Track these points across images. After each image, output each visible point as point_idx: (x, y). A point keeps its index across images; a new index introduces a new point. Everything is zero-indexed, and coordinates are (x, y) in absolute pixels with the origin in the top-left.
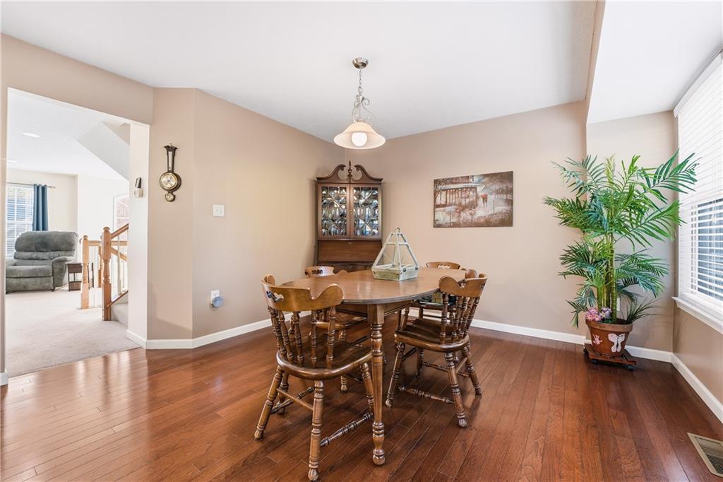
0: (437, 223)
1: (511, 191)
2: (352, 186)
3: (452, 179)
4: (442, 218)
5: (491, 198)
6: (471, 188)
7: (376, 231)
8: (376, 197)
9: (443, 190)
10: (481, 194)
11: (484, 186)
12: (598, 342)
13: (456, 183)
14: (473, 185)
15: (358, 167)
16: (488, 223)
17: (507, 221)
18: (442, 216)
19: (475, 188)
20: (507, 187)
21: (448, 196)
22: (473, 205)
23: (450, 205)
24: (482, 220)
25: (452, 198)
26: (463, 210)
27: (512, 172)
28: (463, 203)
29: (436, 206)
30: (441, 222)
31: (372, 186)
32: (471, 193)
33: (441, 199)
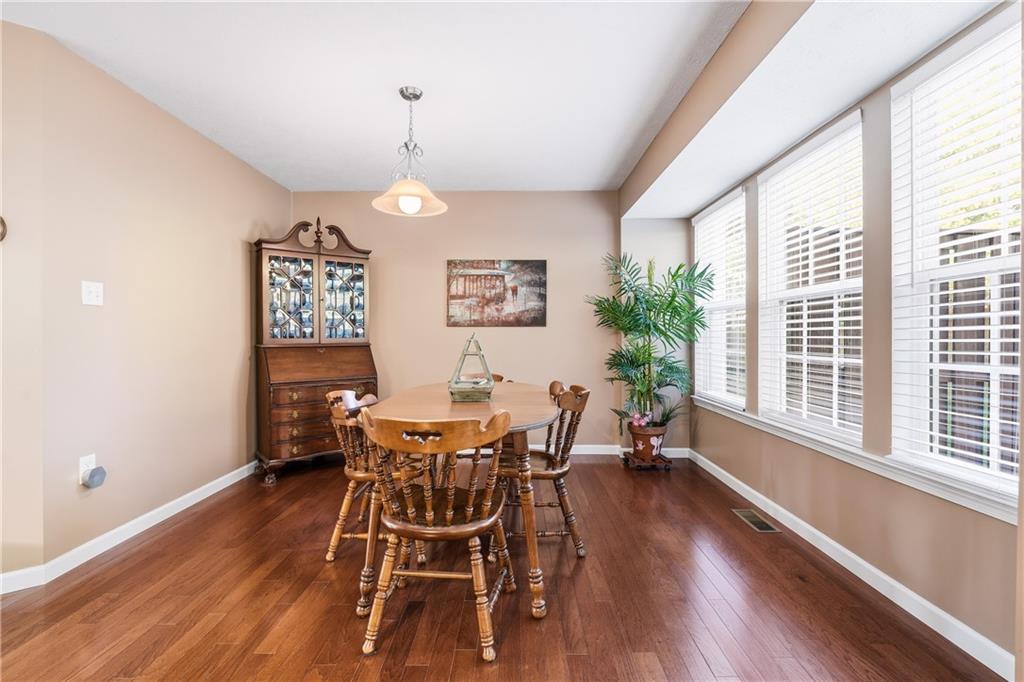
0: (452, 320)
1: (543, 284)
2: (323, 259)
3: (473, 262)
4: (459, 314)
5: (522, 290)
6: (497, 276)
7: (360, 331)
8: (360, 278)
9: (461, 276)
10: (510, 285)
11: (513, 275)
12: (641, 447)
13: (477, 268)
14: (501, 272)
15: (333, 230)
16: (518, 322)
17: (539, 320)
18: (459, 311)
19: (503, 277)
20: (540, 279)
21: (467, 284)
22: (500, 299)
23: (470, 296)
24: (511, 318)
25: (473, 288)
26: (487, 304)
27: (545, 261)
28: (488, 295)
29: (451, 297)
30: (458, 318)
31: (354, 261)
32: (498, 283)
33: (458, 287)
